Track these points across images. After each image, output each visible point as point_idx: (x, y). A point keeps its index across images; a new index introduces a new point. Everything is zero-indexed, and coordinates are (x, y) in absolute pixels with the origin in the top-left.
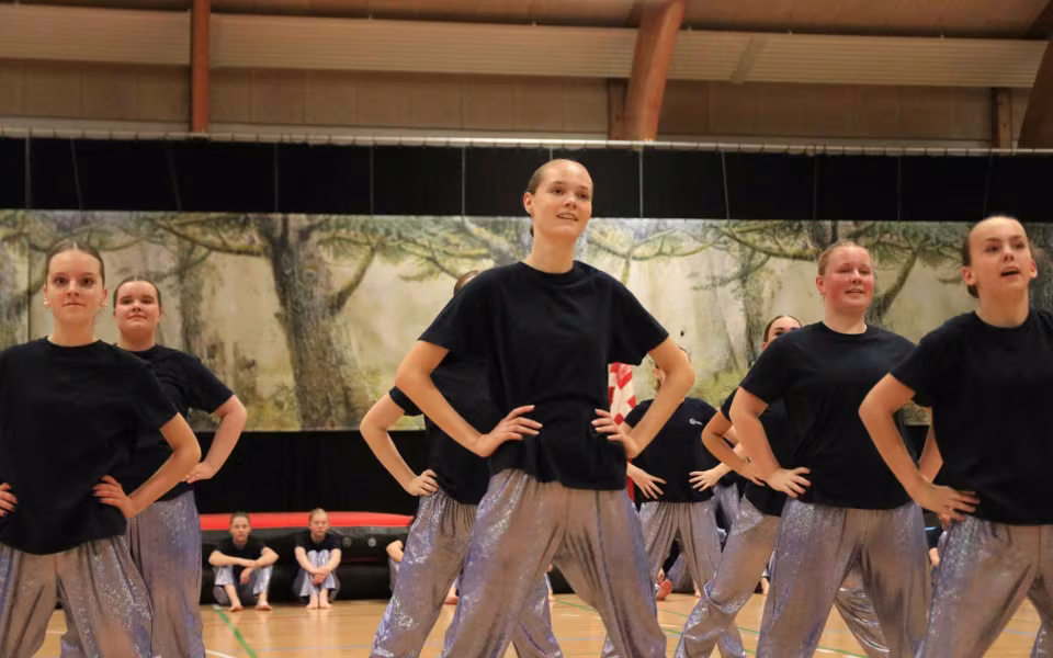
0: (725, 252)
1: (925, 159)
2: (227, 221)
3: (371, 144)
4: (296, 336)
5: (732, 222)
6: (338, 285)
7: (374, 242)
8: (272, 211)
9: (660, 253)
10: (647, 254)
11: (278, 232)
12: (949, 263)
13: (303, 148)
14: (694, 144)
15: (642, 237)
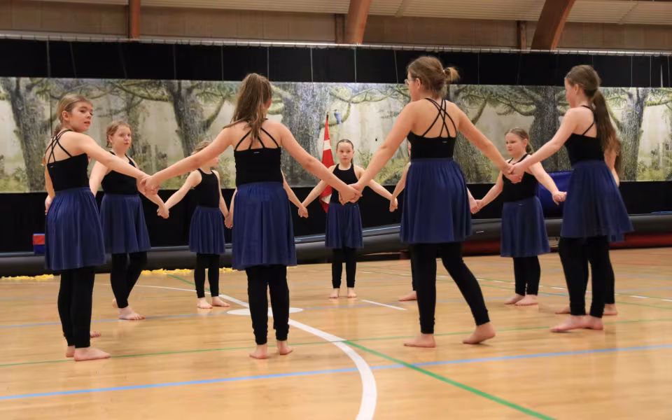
0: (396, 100)
1: (490, 54)
2: (150, 84)
3: (222, 45)
4: (186, 142)
5: (400, 85)
6: (207, 116)
7: (224, 94)
8: (173, 79)
9: (365, 100)
10: (359, 101)
11: (176, 90)
12: (501, 105)
13: (188, 46)
14: (381, 46)
15: (356, 92)
